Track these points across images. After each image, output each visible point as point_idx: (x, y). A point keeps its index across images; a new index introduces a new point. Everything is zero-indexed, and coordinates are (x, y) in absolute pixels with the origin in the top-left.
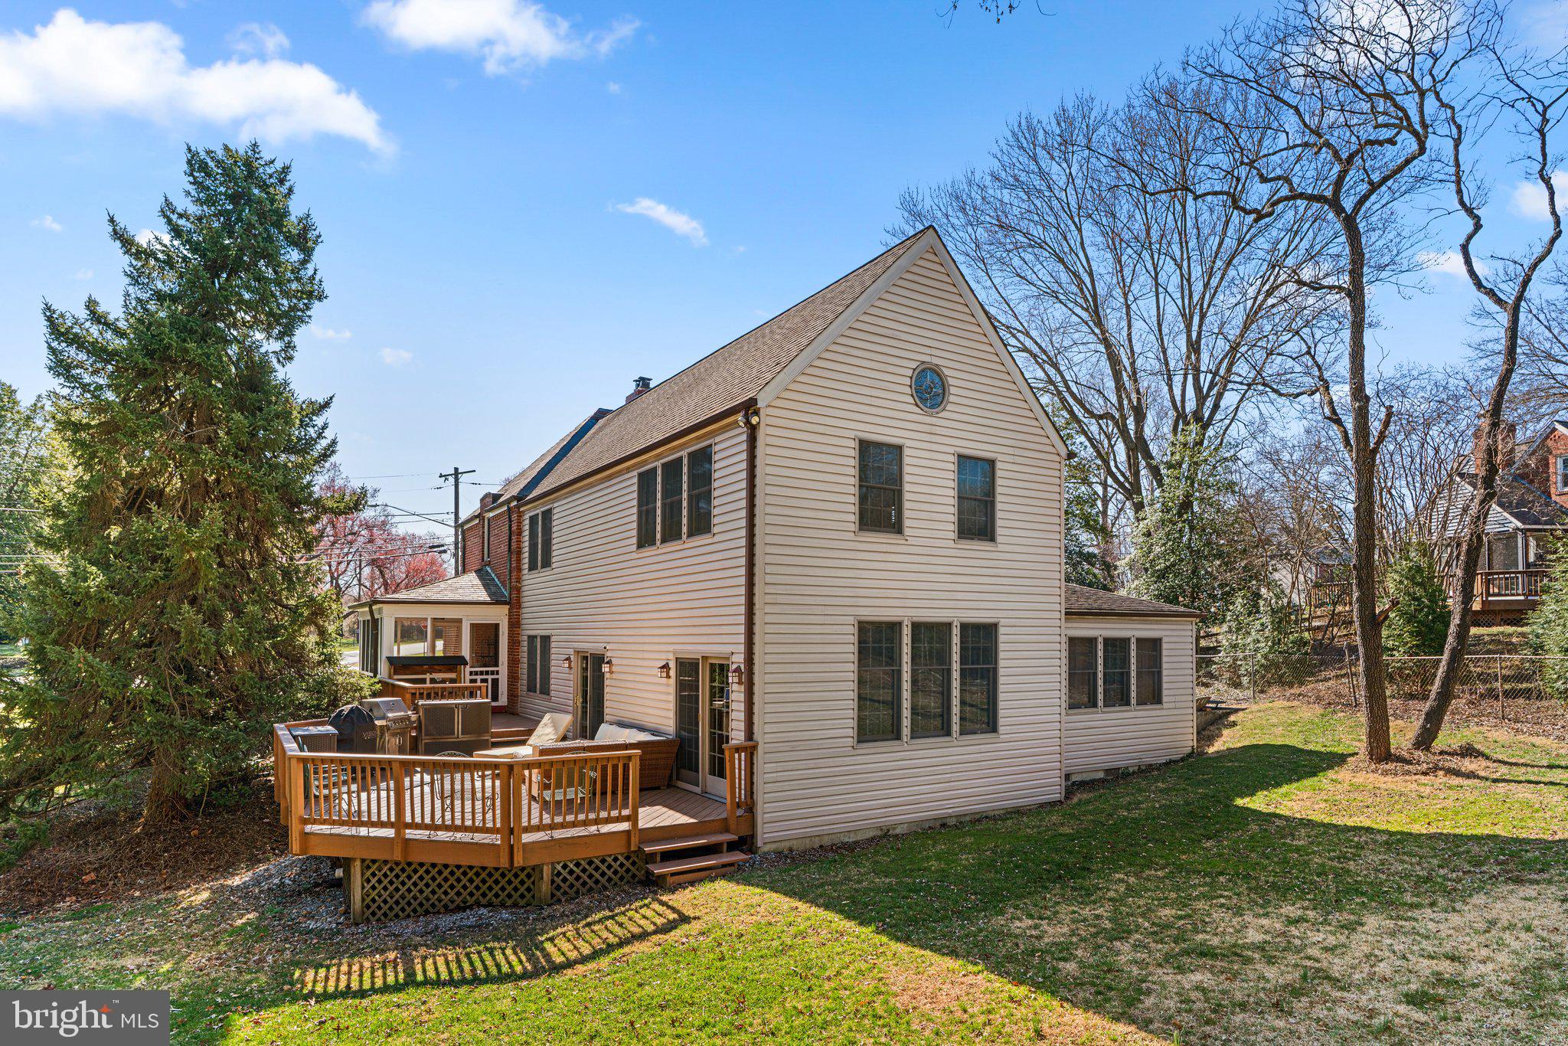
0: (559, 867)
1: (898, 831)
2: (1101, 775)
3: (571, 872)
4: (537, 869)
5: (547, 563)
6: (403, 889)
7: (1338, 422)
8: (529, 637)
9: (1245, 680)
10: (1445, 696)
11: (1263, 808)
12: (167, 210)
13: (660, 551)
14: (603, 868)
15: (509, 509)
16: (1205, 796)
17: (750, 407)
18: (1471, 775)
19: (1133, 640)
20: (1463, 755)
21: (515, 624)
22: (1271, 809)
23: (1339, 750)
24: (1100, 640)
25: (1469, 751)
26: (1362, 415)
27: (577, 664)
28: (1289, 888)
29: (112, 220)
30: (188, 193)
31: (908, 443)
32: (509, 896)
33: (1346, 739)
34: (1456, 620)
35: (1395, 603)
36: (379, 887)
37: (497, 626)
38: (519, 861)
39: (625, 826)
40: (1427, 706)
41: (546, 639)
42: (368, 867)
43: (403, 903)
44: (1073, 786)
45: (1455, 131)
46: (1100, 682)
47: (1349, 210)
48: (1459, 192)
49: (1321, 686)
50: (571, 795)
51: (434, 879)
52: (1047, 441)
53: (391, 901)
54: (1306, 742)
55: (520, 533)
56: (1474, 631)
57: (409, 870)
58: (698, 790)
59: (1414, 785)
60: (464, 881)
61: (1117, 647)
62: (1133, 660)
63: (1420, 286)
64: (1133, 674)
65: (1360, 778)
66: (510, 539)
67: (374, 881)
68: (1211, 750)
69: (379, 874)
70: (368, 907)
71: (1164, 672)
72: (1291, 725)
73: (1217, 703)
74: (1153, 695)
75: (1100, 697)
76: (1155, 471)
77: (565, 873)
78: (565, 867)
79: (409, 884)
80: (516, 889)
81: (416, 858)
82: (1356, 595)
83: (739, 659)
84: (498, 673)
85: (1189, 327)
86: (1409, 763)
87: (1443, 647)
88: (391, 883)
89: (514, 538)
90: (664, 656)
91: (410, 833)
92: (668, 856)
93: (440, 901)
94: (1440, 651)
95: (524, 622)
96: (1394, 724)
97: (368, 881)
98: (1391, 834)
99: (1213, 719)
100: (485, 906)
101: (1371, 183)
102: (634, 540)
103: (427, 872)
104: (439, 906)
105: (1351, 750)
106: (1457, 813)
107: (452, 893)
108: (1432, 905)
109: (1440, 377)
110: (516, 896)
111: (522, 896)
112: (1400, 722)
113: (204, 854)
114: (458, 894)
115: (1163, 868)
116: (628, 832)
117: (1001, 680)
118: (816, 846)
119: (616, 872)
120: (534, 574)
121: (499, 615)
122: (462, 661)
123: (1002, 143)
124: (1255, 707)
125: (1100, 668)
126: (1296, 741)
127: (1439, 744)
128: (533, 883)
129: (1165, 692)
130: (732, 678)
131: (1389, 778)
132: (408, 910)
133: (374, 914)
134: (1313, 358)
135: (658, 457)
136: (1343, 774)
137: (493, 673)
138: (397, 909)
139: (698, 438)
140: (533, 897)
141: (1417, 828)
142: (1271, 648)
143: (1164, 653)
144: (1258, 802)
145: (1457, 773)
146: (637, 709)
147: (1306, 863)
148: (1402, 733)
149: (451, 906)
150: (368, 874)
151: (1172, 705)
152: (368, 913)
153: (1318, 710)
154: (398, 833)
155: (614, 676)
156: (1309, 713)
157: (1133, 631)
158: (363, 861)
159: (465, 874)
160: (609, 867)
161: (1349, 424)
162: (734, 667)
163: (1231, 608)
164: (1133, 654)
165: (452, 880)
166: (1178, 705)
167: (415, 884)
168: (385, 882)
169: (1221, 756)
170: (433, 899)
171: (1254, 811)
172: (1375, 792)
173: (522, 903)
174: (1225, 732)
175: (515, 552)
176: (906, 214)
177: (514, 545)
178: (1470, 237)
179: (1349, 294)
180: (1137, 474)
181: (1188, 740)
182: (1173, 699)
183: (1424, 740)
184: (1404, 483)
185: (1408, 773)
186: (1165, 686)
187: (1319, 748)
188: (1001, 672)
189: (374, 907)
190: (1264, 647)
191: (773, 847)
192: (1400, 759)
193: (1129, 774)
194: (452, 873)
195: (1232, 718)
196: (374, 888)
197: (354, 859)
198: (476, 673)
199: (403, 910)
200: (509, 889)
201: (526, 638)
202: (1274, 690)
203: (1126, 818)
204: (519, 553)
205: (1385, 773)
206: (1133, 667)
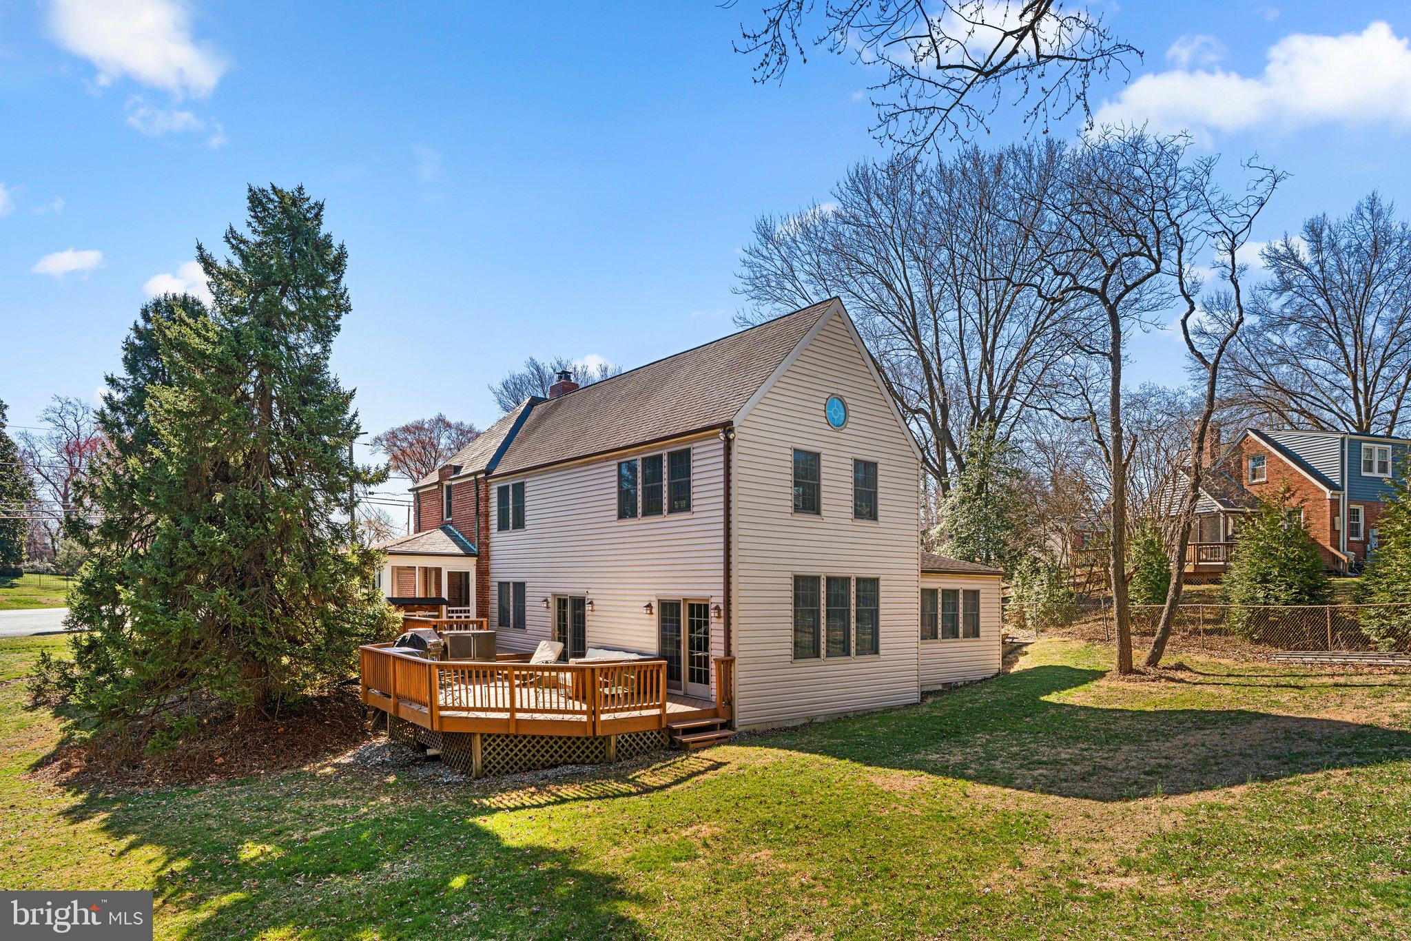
0: (620, 737)
1: (818, 720)
2: (940, 687)
3: (626, 741)
4: (606, 738)
5: (519, 524)
6: (512, 754)
7: (1102, 443)
8: (500, 583)
9: (1029, 623)
10: (1166, 631)
11: (1055, 701)
12: (232, 238)
13: (641, 522)
14: (645, 738)
15: (476, 480)
16: (1018, 695)
17: (727, 427)
18: (1181, 681)
19: (961, 591)
20: (1177, 670)
21: (483, 572)
22: (1061, 701)
23: (1099, 669)
24: (940, 591)
25: (1180, 667)
26: (1118, 440)
27: (553, 604)
28: (1078, 737)
29: (200, 248)
30: (249, 224)
31: (824, 451)
32: (588, 757)
33: (1103, 662)
34: (1174, 580)
35: (1136, 569)
36: (494, 754)
37: (467, 574)
38: (599, 732)
39: (657, 712)
40: (1154, 639)
41: (520, 587)
42: (485, 740)
43: (511, 763)
44: (925, 695)
45: (1179, 244)
46: (940, 621)
47: (1112, 302)
48: (1181, 284)
49: (1084, 627)
50: (614, 692)
51: (534, 747)
52: (909, 449)
53: (503, 763)
54: (1077, 665)
55: (487, 499)
56: (1185, 588)
57: (516, 741)
58: (681, 693)
59: (1147, 688)
60: (556, 747)
61: (951, 594)
62: (961, 606)
63: (1156, 323)
64: (961, 615)
65: (1114, 684)
66: (478, 505)
67: (490, 749)
68: (1012, 671)
69: (494, 745)
70: (486, 767)
71: (981, 615)
72: (1065, 653)
73: (1013, 638)
74: (974, 631)
75: (940, 631)
76: (958, 458)
77: (623, 741)
78: (623, 737)
79: (516, 750)
80: (592, 752)
81: (523, 731)
82: (1112, 563)
83: (718, 599)
84: (469, 611)
85: (985, 343)
86: (1144, 674)
87: (1165, 599)
88: (503, 750)
89: (482, 504)
90: (647, 599)
91: (519, 716)
92: (687, 731)
93: (538, 761)
94: (1164, 602)
95: (492, 571)
96: (1135, 652)
97: (485, 749)
98: (1134, 712)
99: (1012, 650)
100: (571, 764)
101: (1126, 286)
102: (616, 512)
103: (529, 742)
104: (538, 765)
105: (1106, 669)
106: (1172, 700)
107: (547, 756)
108: (1157, 740)
109: (1170, 395)
110: (592, 756)
111: (596, 757)
112: (1138, 651)
113: (292, 745)
114: (552, 756)
115: (1004, 731)
116: (659, 716)
117: (881, 618)
118: (770, 728)
119: (652, 742)
120: (504, 534)
121: (468, 565)
122: (443, 601)
123: (843, 185)
124: (1039, 641)
125: (940, 611)
126: (1070, 663)
127: (1163, 662)
128: (604, 748)
129: (981, 629)
130: (712, 614)
131: (1132, 684)
132: (516, 768)
133: (490, 771)
134: (1086, 397)
135: (638, 452)
136: (1103, 682)
137: (465, 612)
138: (507, 768)
139: (677, 442)
140: (604, 757)
141: (1148, 709)
142: (1048, 598)
143: (981, 600)
144: (1053, 698)
145: (1173, 680)
146: (620, 637)
147: (1087, 727)
148: (1140, 657)
149: (547, 765)
150: (486, 744)
151: (986, 639)
152: (486, 771)
153: (1083, 643)
154: (512, 715)
155: (595, 613)
156: (1078, 645)
157: (961, 584)
158: (482, 735)
159: (556, 743)
160: (648, 738)
161: (1110, 444)
162: (713, 606)
163: (1019, 567)
164: (961, 601)
165: (547, 747)
166: (990, 638)
167: (520, 751)
168: (499, 749)
169: (1021, 674)
170: (534, 760)
171: (1051, 703)
172: (1123, 691)
173: (596, 761)
174: (1021, 658)
175: (482, 515)
176: (760, 237)
177: (482, 509)
178: (1187, 316)
179: (1111, 359)
180: (944, 460)
181: (996, 663)
182: (986, 634)
183: (1153, 661)
184: (1142, 474)
185: (1143, 680)
186: (981, 624)
187: (1085, 668)
188: (881, 612)
189: (490, 767)
190: (1044, 598)
191: (744, 728)
192: (1138, 672)
193: (957, 687)
194: (547, 743)
195: (1024, 649)
196: (490, 754)
197: (474, 734)
198: (453, 611)
199: (512, 768)
200: (587, 752)
201: (496, 584)
202: (1051, 629)
203: (972, 708)
204: (487, 515)
205: (1129, 681)
206: (961, 611)
